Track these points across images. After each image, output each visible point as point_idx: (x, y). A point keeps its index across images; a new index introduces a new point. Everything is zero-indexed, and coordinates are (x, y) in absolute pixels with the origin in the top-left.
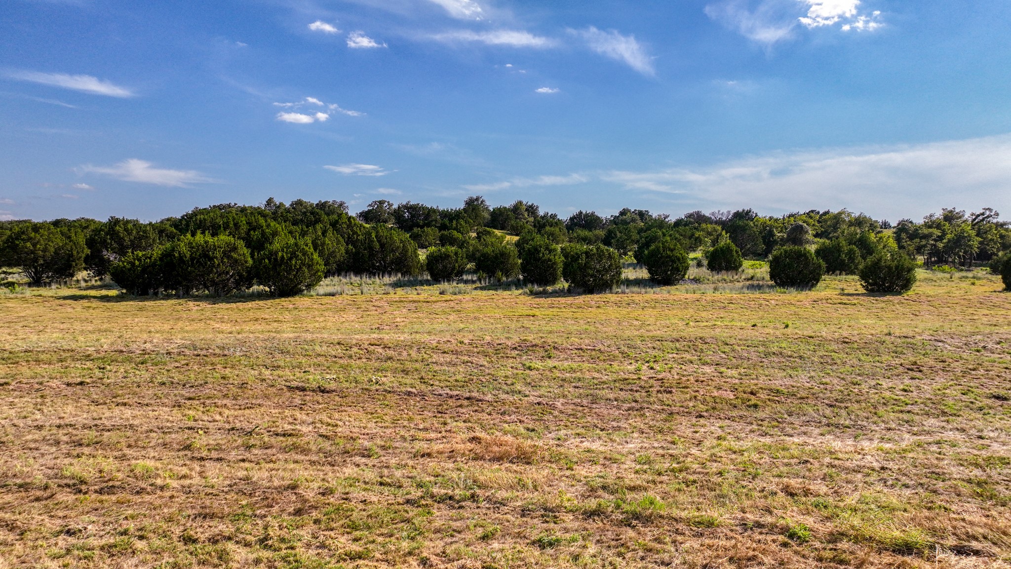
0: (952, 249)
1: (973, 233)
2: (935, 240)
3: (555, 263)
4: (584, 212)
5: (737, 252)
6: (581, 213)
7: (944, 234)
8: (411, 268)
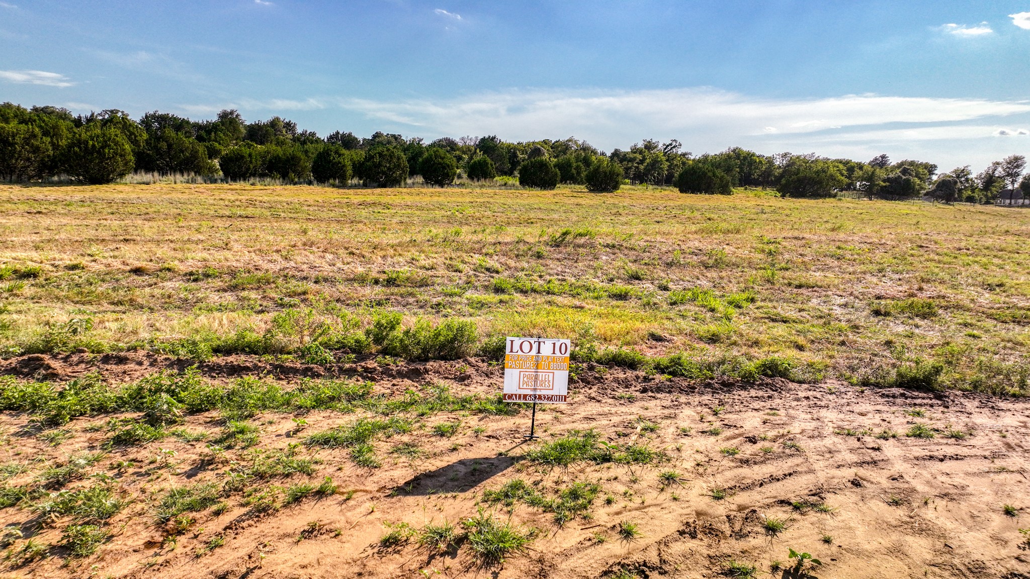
0: (649, 171)
1: (664, 158)
2: (638, 163)
3: (344, 166)
4: (341, 132)
5: (492, 165)
6: (338, 133)
7: (644, 159)
8: (201, 168)
